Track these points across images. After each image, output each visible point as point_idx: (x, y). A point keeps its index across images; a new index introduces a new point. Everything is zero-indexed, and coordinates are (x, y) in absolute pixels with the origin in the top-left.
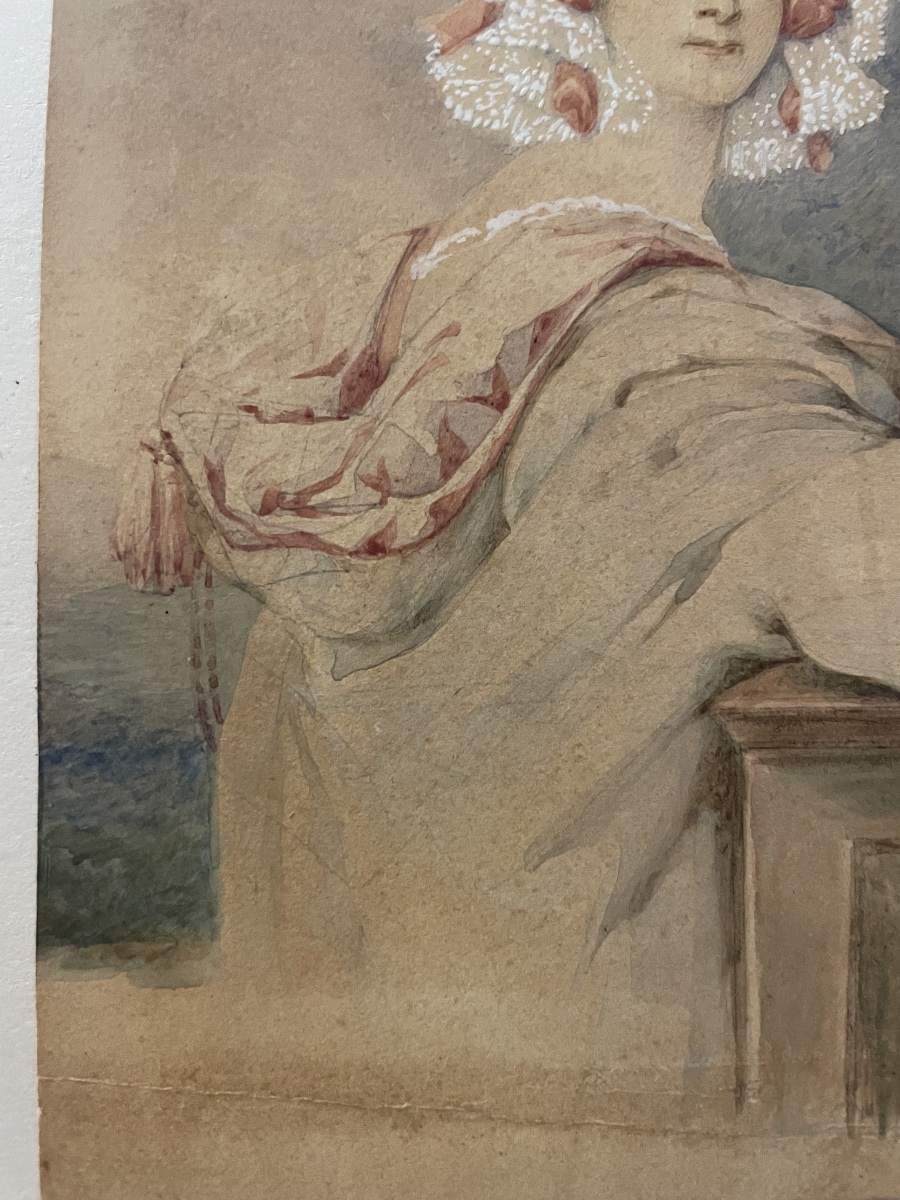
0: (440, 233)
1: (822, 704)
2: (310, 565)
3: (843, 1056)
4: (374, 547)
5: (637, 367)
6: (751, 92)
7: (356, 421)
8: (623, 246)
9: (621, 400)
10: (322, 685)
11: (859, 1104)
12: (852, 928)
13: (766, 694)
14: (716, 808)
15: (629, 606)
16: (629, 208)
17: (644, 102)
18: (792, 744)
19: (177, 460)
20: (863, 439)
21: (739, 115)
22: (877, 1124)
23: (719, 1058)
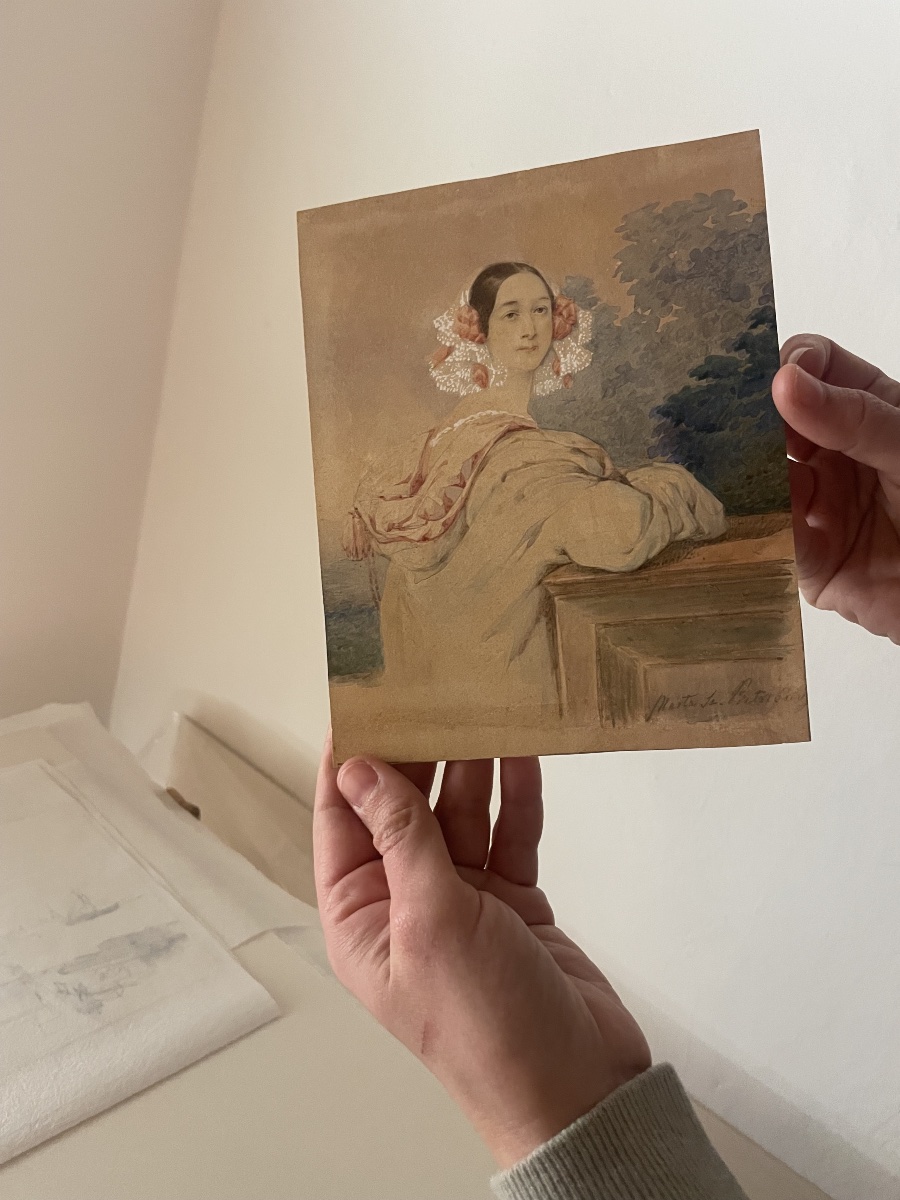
0: (439, 431)
1: (581, 578)
2: (404, 547)
3: (597, 699)
4: (425, 539)
5: (507, 468)
6: (542, 363)
7: (416, 497)
8: (501, 426)
9: (503, 480)
10: (411, 586)
11: (604, 716)
12: (597, 654)
13: (560, 576)
14: (546, 616)
15: (511, 551)
16: (502, 412)
17: (505, 373)
18: (570, 592)
19: (360, 517)
20: (590, 483)
21: (538, 373)
22: (612, 723)
23: (553, 701)
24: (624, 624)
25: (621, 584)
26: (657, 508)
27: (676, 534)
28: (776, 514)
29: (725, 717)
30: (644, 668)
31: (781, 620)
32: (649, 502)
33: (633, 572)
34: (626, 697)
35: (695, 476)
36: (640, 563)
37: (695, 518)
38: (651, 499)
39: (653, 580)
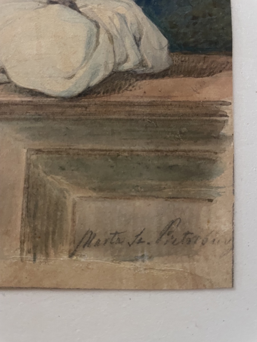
1: (17, 98)
3: (20, 230)
11: (25, 249)
12: (25, 181)
18: (5, 113)
20: (39, 5)
22: (33, 257)
24: (58, 152)
25: (59, 110)
26: (103, 37)
27: (119, 64)
28: (218, 56)
29: (150, 258)
30: (73, 199)
31: (214, 161)
32: (95, 30)
33: (72, 99)
34: (51, 229)
35: (145, 11)
36: (80, 90)
37: (139, 50)
38: (98, 26)
39: (92, 109)
